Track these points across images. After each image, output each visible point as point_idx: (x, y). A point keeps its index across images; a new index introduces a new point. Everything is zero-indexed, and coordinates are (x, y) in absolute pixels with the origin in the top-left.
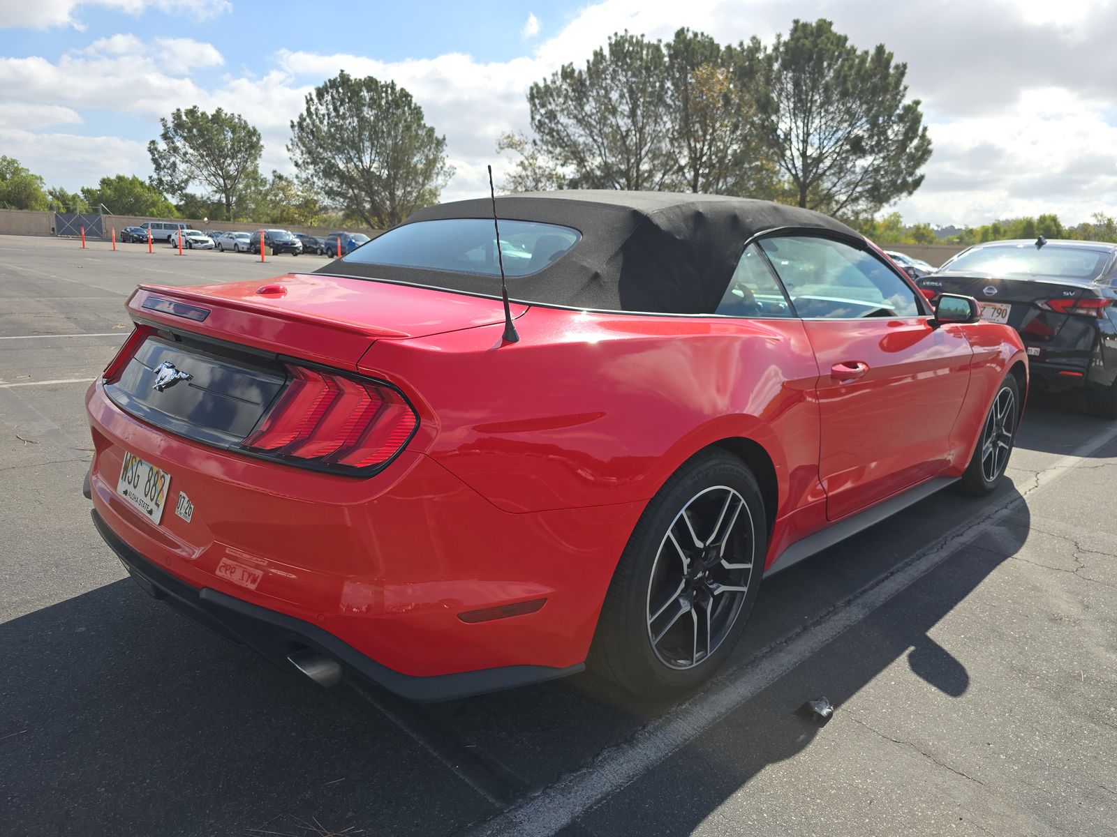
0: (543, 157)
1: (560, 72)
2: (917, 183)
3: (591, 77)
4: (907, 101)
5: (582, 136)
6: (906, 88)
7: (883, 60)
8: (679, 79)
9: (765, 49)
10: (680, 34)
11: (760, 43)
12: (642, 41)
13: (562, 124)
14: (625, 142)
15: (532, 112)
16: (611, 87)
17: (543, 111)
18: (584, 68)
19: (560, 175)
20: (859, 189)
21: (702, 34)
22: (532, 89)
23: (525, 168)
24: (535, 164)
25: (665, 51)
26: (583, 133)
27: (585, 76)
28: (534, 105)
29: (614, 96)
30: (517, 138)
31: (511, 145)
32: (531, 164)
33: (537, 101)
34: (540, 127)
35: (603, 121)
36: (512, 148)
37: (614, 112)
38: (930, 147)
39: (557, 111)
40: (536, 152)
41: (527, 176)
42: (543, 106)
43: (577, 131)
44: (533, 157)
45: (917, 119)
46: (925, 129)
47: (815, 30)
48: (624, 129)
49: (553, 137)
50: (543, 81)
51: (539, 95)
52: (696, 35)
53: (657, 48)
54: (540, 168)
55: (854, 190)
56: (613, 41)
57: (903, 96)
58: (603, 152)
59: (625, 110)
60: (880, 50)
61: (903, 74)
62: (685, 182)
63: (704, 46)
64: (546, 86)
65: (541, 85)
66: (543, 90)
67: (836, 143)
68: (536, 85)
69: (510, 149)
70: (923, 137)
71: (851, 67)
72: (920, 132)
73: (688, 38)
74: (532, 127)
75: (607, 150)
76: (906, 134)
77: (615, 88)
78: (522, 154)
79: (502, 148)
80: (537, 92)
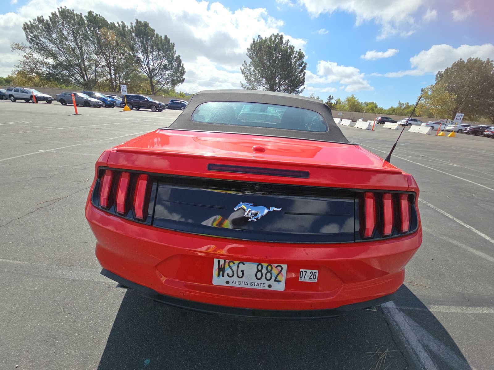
0: (36, 54)
1: (37, 19)
2: (183, 80)
3: (52, 23)
4: (176, 55)
5: (53, 47)
6: (175, 51)
7: (168, 40)
8: (93, 31)
9: (128, 27)
10: (90, 13)
11: (125, 24)
12: (74, 12)
13: (42, 41)
14: (74, 52)
15: (26, 35)
16: (63, 28)
17: (32, 35)
18: (48, 19)
19: (46, 62)
20: (168, 80)
21: (99, 15)
22: (24, 25)
23: (27, 58)
24: (32, 57)
25: (84, 18)
26: (53, 46)
27: (50, 22)
28: (27, 32)
29: (65, 33)
30: (21, 45)
31: (19, 48)
32: (30, 57)
33: (28, 31)
34: (31, 41)
35: (61, 42)
36: (19, 49)
37: (66, 39)
38: (185, 70)
39: (39, 35)
40: (32, 52)
41: (30, 62)
42: (32, 33)
43: (50, 45)
44: (30, 54)
45: (180, 62)
46: (183, 65)
47: (144, 25)
48: (73, 47)
49: (39, 46)
50: (29, 22)
51: (28, 28)
52: (97, 15)
53: (81, 17)
54: (35, 59)
55: (166, 80)
56: (60, 10)
57: (175, 53)
58: (65, 55)
59: (72, 39)
60: (166, 37)
61: (174, 46)
62: (106, 72)
63: (101, 20)
64: (31, 24)
65: (29, 23)
66: (30, 26)
67: (158, 65)
68: (26, 24)
69: (18, 50)
70: (183, 67)
71: (158, 40)
72: (182, 65)
73: (94, 15)
74: (27, 41)
75: (67, 55)
76: (178, 65)
77: (65, 29)
78: (25, 52)
79: (14, 49)
80: (27, 27)
